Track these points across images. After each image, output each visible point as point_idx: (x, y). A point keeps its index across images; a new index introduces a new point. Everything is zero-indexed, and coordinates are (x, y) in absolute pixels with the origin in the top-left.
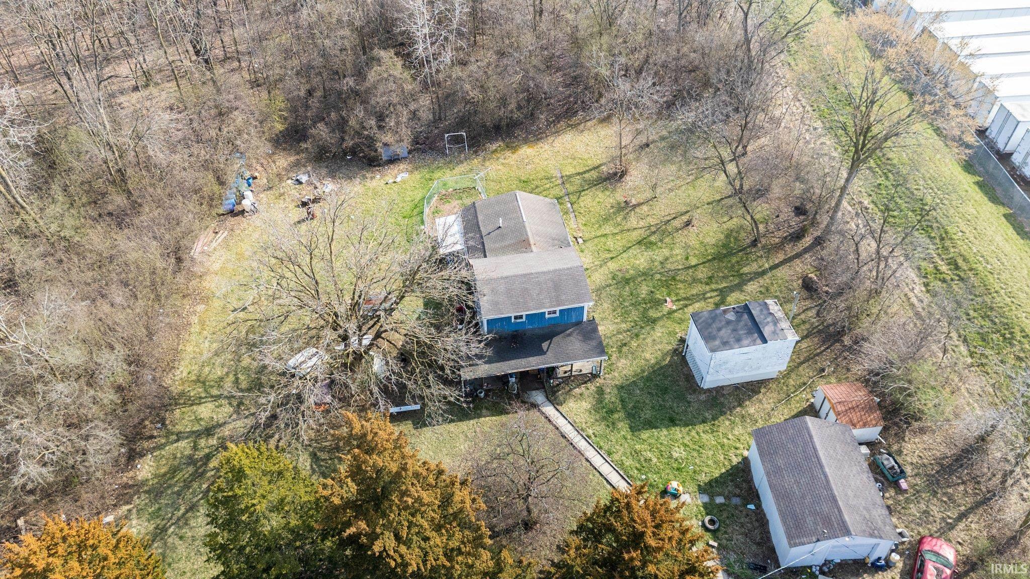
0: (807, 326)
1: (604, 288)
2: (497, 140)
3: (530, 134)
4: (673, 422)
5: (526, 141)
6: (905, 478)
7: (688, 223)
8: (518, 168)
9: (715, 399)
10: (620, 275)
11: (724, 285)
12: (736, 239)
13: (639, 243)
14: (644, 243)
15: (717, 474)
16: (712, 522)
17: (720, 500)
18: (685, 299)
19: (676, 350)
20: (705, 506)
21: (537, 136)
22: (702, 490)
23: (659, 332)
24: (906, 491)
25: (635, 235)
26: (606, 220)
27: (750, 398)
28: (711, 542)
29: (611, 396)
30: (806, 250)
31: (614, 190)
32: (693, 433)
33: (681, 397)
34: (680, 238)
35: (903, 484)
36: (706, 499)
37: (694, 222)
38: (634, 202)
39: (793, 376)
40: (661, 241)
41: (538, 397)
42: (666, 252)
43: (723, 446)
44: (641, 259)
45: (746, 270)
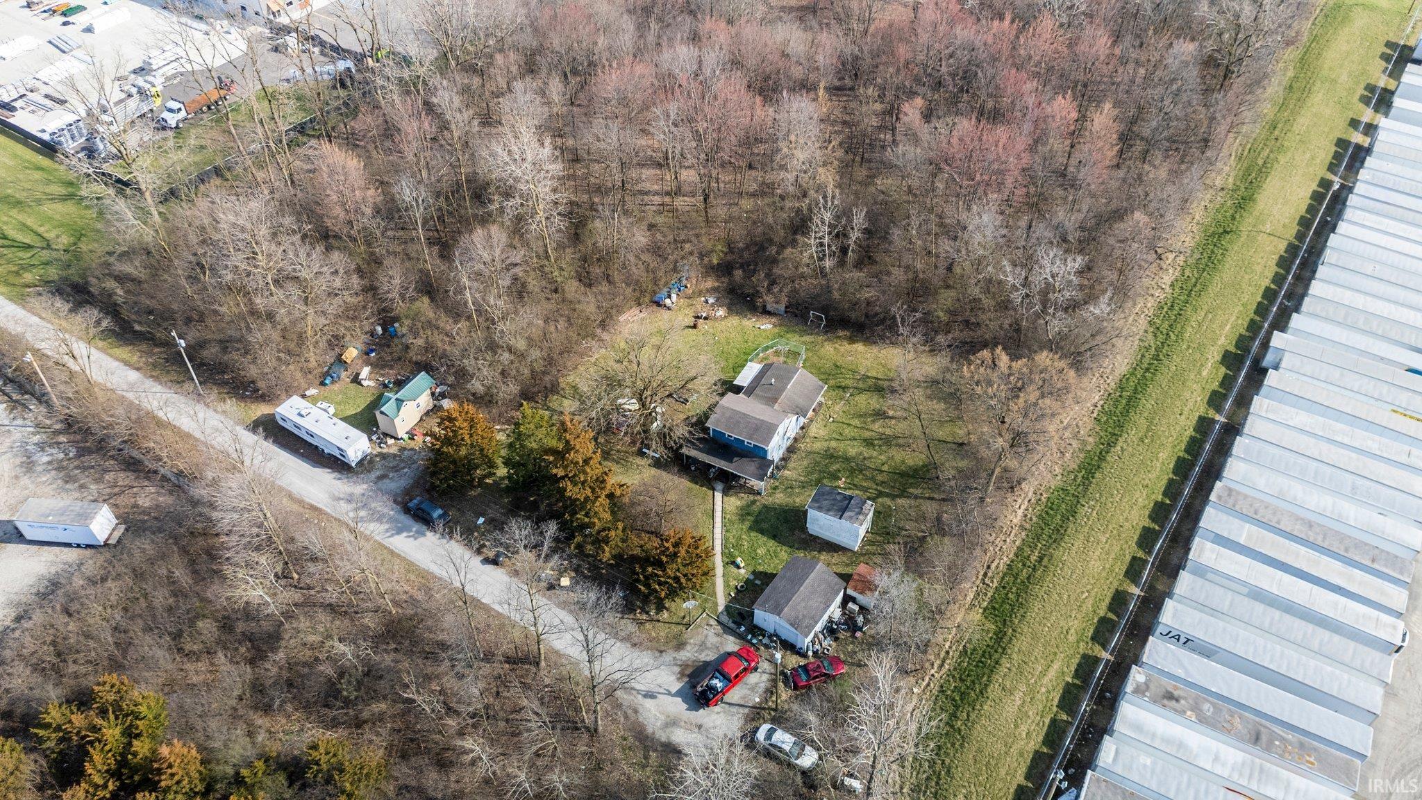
2: (848, 331)
3: (873, 337)
5: (865, 340)
8: (842, 356)
9: (805, 539)
13: (865, 440)
14: (869, 443)
15: (764, 570)
16: (743, 587)
17: (758, 582)
18: (854, 485)
20: (747, 579)
22: (754, 573)
24: (856, 638)
25: (867, 434)
26: (861, 416)
27: (829, 551)
29: (755, 508)
31: (886, 400)
32: (779, 549)
33: (792, 530)
34: (894, 451)
35: (858, 634)
36: (752, 577)
38: (890, 414)
40: (880, 446)
41: (719, 486)
42: (875, 454)
44: (853, 450)
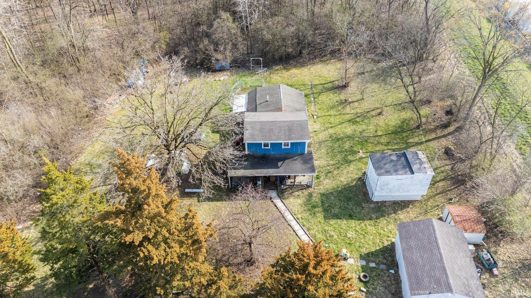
0: (445, 174)
1: (324, 142)
2: (279, 65)
3: (298, 63)
4: (351, 217)
5: (295, 66)
6: (497, 267)
7: (380, 114)
8: (288, 79)
9: (379, 207)
10: (335, 136)
11: (396, 147)
12: (407, 124)
13: (349, 121)
14: (352, 121)
15: (373, 249)
16: (365, 276)
17: (372, 265)
18: (371, 152)
19: (360, 178)
20: (362, 267)
21: (302, 65)
22: (362, 257)
23: (352, 167)
24: (496, 276)
25: (348, 117)
26: (332, 108)
27: (402, 209)
28: (363, 289)
29: (316, 199)
30: (449, 134)
31: (340, 94)
32: (363, 225)
33: (359, 204)
34: (374, 121)
35: (495, 271)
36: (364, 263)
37: (384, 113)
38: (350, 100)
39: (431, 200)
40: (362, 121)
41: (273, 194)
42: (364, 127)
43: (380, 234)
44: (349, 129)
45: (411, 141)
